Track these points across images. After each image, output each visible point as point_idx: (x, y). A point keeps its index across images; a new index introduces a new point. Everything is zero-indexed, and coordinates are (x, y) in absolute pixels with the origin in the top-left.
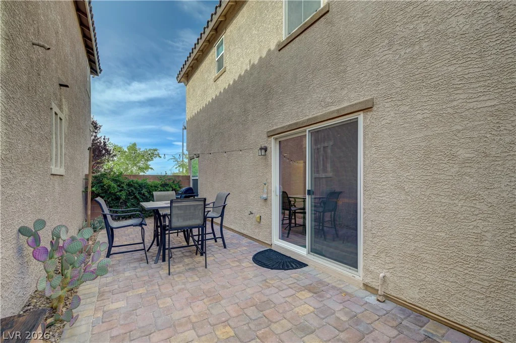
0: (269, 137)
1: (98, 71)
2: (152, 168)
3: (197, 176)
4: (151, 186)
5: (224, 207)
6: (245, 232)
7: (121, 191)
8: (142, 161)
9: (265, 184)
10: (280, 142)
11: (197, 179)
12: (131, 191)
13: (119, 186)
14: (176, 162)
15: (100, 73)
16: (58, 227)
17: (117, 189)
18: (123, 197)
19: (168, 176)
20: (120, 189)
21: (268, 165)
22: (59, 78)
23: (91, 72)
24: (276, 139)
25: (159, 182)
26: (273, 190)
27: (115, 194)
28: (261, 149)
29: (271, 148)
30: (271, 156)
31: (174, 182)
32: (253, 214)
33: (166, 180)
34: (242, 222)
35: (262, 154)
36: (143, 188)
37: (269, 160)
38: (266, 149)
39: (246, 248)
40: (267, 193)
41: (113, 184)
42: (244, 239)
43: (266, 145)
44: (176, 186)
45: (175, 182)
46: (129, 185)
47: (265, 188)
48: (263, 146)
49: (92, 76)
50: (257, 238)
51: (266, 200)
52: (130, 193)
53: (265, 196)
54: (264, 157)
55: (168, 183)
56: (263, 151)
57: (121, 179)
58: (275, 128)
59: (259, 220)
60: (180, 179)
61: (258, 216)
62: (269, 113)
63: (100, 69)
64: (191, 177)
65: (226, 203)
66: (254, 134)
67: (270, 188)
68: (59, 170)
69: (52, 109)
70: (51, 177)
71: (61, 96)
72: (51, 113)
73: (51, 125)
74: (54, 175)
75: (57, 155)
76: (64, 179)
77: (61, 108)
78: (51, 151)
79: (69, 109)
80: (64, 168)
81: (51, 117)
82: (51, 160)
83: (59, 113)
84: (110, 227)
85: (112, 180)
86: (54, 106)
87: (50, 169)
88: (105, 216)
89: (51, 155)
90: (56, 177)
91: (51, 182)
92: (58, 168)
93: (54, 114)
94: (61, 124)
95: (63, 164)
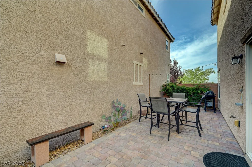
9: (241, 91)
11: (220, 86)
16: (119, 102)
20: (173, 90)
21: (243, 73)
22: (140, 52)
26: (246, 98)
29: (245, 55)
30: (245, 63)
32: (234, 117)
35: (235, 62)
37: (244, 67)
38: (241, 57)
40: (243, 100)
41: (170, 89)
43: (242, 53)
44: (205, 90)
46: (178, 89)
47: (241, 95)
51: (242, 107)
57: (174, 86)
59: (237, 125)
61: (236, 121)
64: (218, 84)
68: (138, 83)
69: (134, 63)
70: (134, 86)
71: (142, 57)
72: (134, 65)
73: (134, 69)
74: (135, 85)
75: (137, 78)
76: (143, 86)
77: (141, 62)
78: (133, 77)
79: (148, 61)
80: (143, 82)
81: (133, 66)
82: (133, 80)
83: (139, 64)
84: (141, 106)
85: (171, 87)
86: (135, 62)
87: (132, 83)
88: (139, 101)
89: (133, 78)
90: (137, 86)
91: (134, 87)
92: (137, 83)
93: (135, 65)
94: (141, 67)
95: (142, 81)
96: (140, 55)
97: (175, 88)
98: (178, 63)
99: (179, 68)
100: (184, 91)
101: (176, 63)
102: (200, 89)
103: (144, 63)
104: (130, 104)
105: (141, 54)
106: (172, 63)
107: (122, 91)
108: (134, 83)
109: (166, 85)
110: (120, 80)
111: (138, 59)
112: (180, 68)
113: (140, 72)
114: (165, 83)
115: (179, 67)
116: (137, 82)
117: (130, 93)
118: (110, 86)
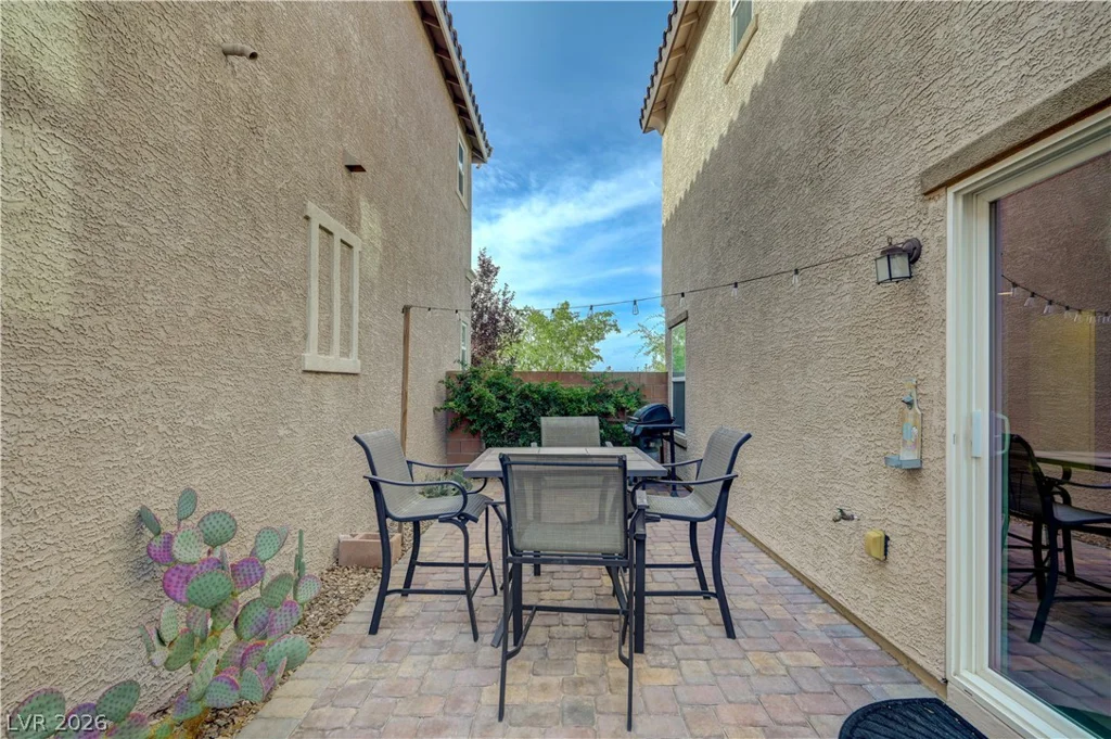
0: (929, 193)
1: (485, 151)
2: (599, 357)
3: (682, 374)
4: (571, 401)
5: (727, 484)
6: (820, 579)
7: (505, 409)
8: (582, 341)
9: (910, 404)
10: (994, 205)
11: (683, 383)
12: (525, 410)
13: (503, 398)
14: (647, 340)
15: (489, 155)
16: (212, 517)
17: (496, 405)
18: (508, 424)
19: (612, 373)
20: (503, 404)
21: (925, 322)
22: (345, 151)
23: (473, 157)
24: (970, 197)
25: (588, 389)
26: (950, 431)
27: (492, 416)
28: (890, 253)
29: (942, 241)
30: (942, 278)
31: (626, 388)
32: (851, 518)
33: (606, 384)
34: (810, 539)
35: (896, 273)
36: (552, 404)
37: (933, 299)
38: (913, 254)
39: (815, 660)
40: (921, 443)
41: (490, 395)
42: (812, 605)
43: (915, 234)
44: (629, 401)
45: (631, 390)
46: (524, 397)
47: (910, 420)
48: (898, 241)
49: (474, 165)
50: (873, 625)
51: (914, 472)
52: (523, 415)
53: (908, 455)
54: (906, 287)
55: (611, 392)
56: (900, 266)
57: (507, 382)
58: (964, 142)
59: (878, 552)
60: (644, 381)
61: (875, 534)
62: (934, 88)
63: (487, 146)
64: (670, 375)
65: (735, 471)
66: (859, 203)
67: (936, 423)
68: (334, 361)
69: (307, 218)
70: (307, 377)
71: (355, 193)
72: (308, 228)
73: (307, 256)
74: (318, 373)
75: (330, 327)
76: (361, 383)
77: (352, 222)
78: (306, 317)
79: (385, 225)
80: (359, 358)
81: (307, 238)
82: (305, 337)
83: (340, 231)
84: (388, 515)
85: (490, 385)
86: (319, 216)
87: (300, 359)
88: (375, 485)
89: (305, 325)
90: (327, 377)
91: (306, 390)
92: (331, 357)
93: (316, 232)
94: (351, 255)
95: (355, 349)
96: (345, 172)
97: (510, 392)
98: (500, 272)
99: (501, 297)
100: (554, 409)
101: (491, 272)
102: (611, 396)
103: (366, 237)
104: (282, 508)
105: (352, 168)
106: (475, 267)
107: (224, 415)
108: (313, 359)
109: (462, 378)
110: (204, 326)
111: (332, 199)
112: (508, 296)
113: (346, 290)
114: (458, 368)
115: (504, 294)
116: (328, 352)
117: (282, 432)
118: (105, 375)
